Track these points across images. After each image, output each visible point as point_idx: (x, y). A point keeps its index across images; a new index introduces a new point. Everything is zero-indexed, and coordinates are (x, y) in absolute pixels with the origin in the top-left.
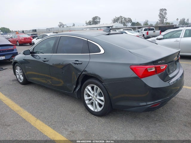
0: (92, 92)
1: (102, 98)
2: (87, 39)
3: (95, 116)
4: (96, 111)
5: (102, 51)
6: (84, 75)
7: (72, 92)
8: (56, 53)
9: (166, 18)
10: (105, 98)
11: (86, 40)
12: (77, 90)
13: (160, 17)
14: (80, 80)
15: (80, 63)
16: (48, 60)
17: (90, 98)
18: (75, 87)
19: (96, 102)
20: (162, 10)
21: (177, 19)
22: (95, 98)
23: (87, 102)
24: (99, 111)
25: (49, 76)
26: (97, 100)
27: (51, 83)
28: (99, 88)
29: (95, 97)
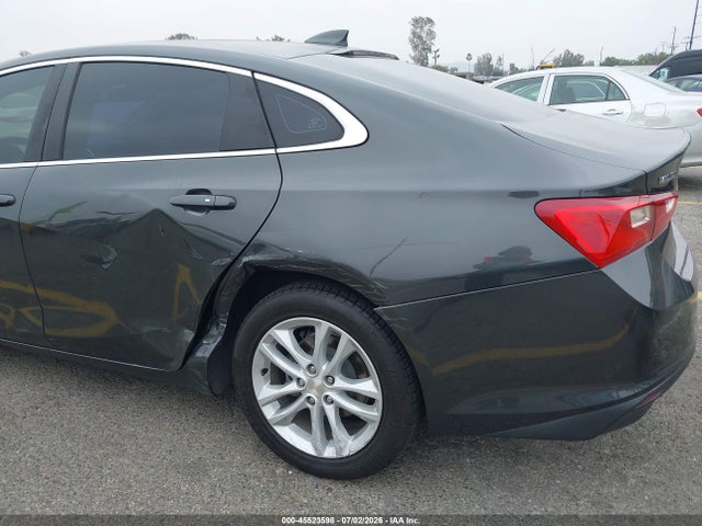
0: (304, 359)
1: (368, 386)
2: (253, 72)
3: (326, 483)
4: (329, 452)
5: (354, 133)
6: (252, 271)
7: (176, 365)
8: (62, 159)
9: (434, 49)
10: (384, 385)
11: (249, 74)
12: (206, 350)
13: (415, 47)
14: (225, 299)
15: (225, 201)
16: (11, 198)
17: (292, 387)
18: (189, 335)
19: (331, 412)
20: (418, 22)
21: (469, 57)
22: (321, 390)
23: (270, 412)
24: (345, 454)
25: (23, 288)
26: (333, 395)
27: (39, 323)
28: (345, 337)
29: (318, 381)
